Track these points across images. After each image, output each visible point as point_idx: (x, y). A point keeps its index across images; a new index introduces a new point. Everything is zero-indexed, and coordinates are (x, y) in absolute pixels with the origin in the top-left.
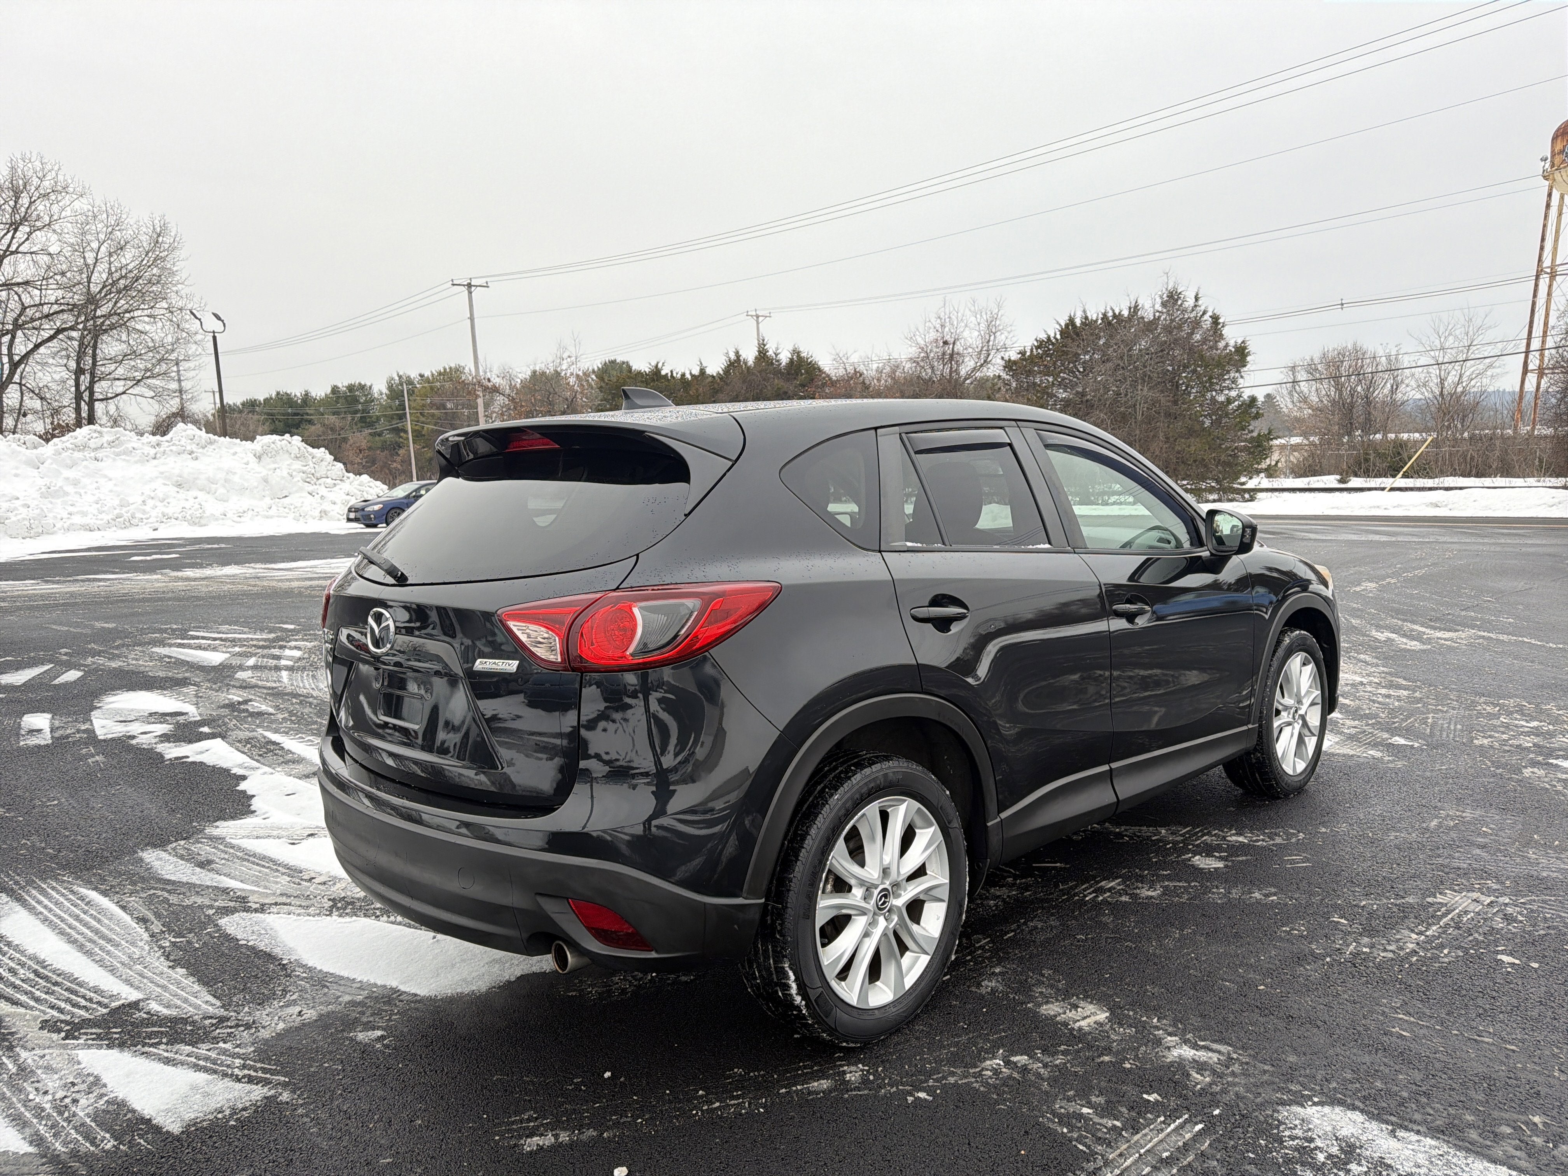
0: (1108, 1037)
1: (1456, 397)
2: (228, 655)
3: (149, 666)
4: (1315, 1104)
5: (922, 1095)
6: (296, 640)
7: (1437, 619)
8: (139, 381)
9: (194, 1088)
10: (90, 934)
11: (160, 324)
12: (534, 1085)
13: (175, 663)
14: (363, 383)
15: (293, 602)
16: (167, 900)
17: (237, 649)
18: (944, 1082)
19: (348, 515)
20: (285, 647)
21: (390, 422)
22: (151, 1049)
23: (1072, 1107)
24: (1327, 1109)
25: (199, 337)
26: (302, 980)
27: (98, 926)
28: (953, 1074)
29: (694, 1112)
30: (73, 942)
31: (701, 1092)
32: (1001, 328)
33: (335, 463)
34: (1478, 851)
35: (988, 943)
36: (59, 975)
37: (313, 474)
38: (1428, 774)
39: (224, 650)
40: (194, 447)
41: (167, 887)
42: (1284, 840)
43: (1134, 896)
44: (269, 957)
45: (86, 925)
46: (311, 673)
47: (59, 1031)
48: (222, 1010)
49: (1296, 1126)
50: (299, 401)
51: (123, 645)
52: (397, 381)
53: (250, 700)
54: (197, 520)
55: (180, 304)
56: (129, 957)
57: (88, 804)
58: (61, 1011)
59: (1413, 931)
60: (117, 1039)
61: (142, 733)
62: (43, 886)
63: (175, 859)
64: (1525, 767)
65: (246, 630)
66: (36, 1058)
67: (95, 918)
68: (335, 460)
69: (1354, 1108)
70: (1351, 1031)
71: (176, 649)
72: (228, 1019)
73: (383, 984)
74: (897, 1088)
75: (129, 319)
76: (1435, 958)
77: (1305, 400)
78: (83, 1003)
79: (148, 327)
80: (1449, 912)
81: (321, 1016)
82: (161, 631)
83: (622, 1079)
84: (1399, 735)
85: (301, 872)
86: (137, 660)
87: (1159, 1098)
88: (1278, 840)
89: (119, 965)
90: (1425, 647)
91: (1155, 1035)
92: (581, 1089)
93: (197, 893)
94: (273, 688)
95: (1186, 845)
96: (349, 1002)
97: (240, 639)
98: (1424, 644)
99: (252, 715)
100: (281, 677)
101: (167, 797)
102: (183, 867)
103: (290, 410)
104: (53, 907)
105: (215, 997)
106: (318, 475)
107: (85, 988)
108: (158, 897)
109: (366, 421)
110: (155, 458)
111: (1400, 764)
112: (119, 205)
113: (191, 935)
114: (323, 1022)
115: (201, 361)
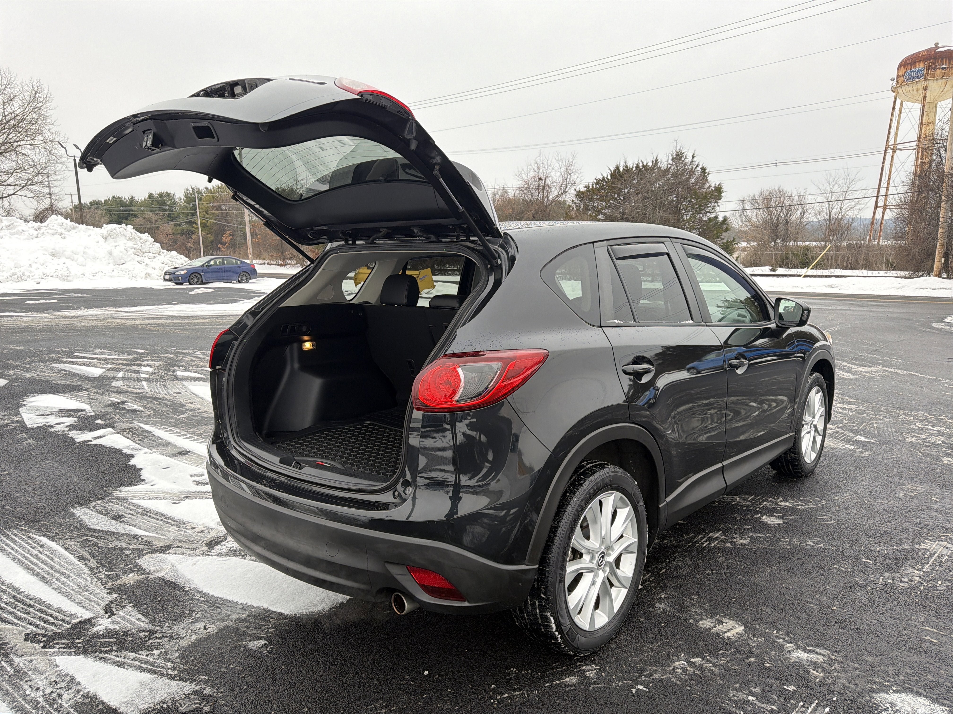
0: (749, 644)
1: (839, 221)
2: (104, 370)
3: (52, 377)
4: (894, 692)
5: (640, 687)
6: (147, 360)
7: (856, 359)
8: (24, 186)
9: (142, 684)
10: (47, 569)
11: (38, 150)
12: (377, 681)
13: (69, 375)
14: (169, 192)
15: (139, 334)
16: (96, 544)
17: (109, 366)
18: (652, 677)
19: (164, 277)
20: (141, 365)
21: (186, 217)
22: (106, 655)
23: (742, 696)
24: (903, 695)
25: (63, 159)
26: (201, 603)
27: (52, 563)
28: (656, 672)
29: (492, 701)
30: (37, 575)
31: (493, 686)
32: (574, 171)
33: (155, 243)
34: (934, 514)
35: (650, 576)
36: (31, 599)
37: (140, 250)
38: (886, 461)
39: (101, 366)
40: (63, 231)
41: (94, 534)
42: (814, 505)
43: (734, 543)
44: (175, 586)
45: (43, 562)
46: (162, 383)
47: (39, 642)
48: (151, 625)
49: (888, 708)
50: (127, 202)
51: (32, 362)
52: (191, 192)
53: (126, 402)
54: (66, 278)
55: (51, 138)
56: (78, 586)
57: (29, 474)
58: (37, 626)
59: (914, 568)
60: (81, 647)
61: (57, 424)
62: (8, 533)
63: (96, 514)
64: (943, 457)
65: (112, 352)
66: (26, 662)
67: (49, 557)
68: (154, 241)
69: (920, 695)
70: (900, 639)
71: (68, 365)
72: (156, 632)
73: (258, 605)
74: (622, 682)
75: (17, 146)
76: (934, 587)
77: (749, 220)
78: (52, 620)
79: (29, 152)
80: (932, 555)
81: (220, 629)
82: (57, 353)
83: (437, 676)
84: (860, 435)
85: (184, 524)
86: (43, 372)
87: (795, 688)
88: (811, 505)
89: (72, 592)
90: (855, 377)
91: (778, 642)
92: (411, 684)
93: (117, 538)
94: (139, 393)
95: (755, 508)
96: (237, 619)
97: (109, 359)
98: (854, 375)
99: (129, 411)
100: (143, 385)
101: (83, 470)
102: (103, 520)
103: (121, 208)
104: (18, 549)
105: (143, 615)
106: (144, 250)
107: (51, 609)
108: (90, 541)
109: (171, 217)
110: (37, 237)
111: (867, 454)
112: (9, 71)
113: (118, 570)
114: (223, 633)
115: (65, 175)
